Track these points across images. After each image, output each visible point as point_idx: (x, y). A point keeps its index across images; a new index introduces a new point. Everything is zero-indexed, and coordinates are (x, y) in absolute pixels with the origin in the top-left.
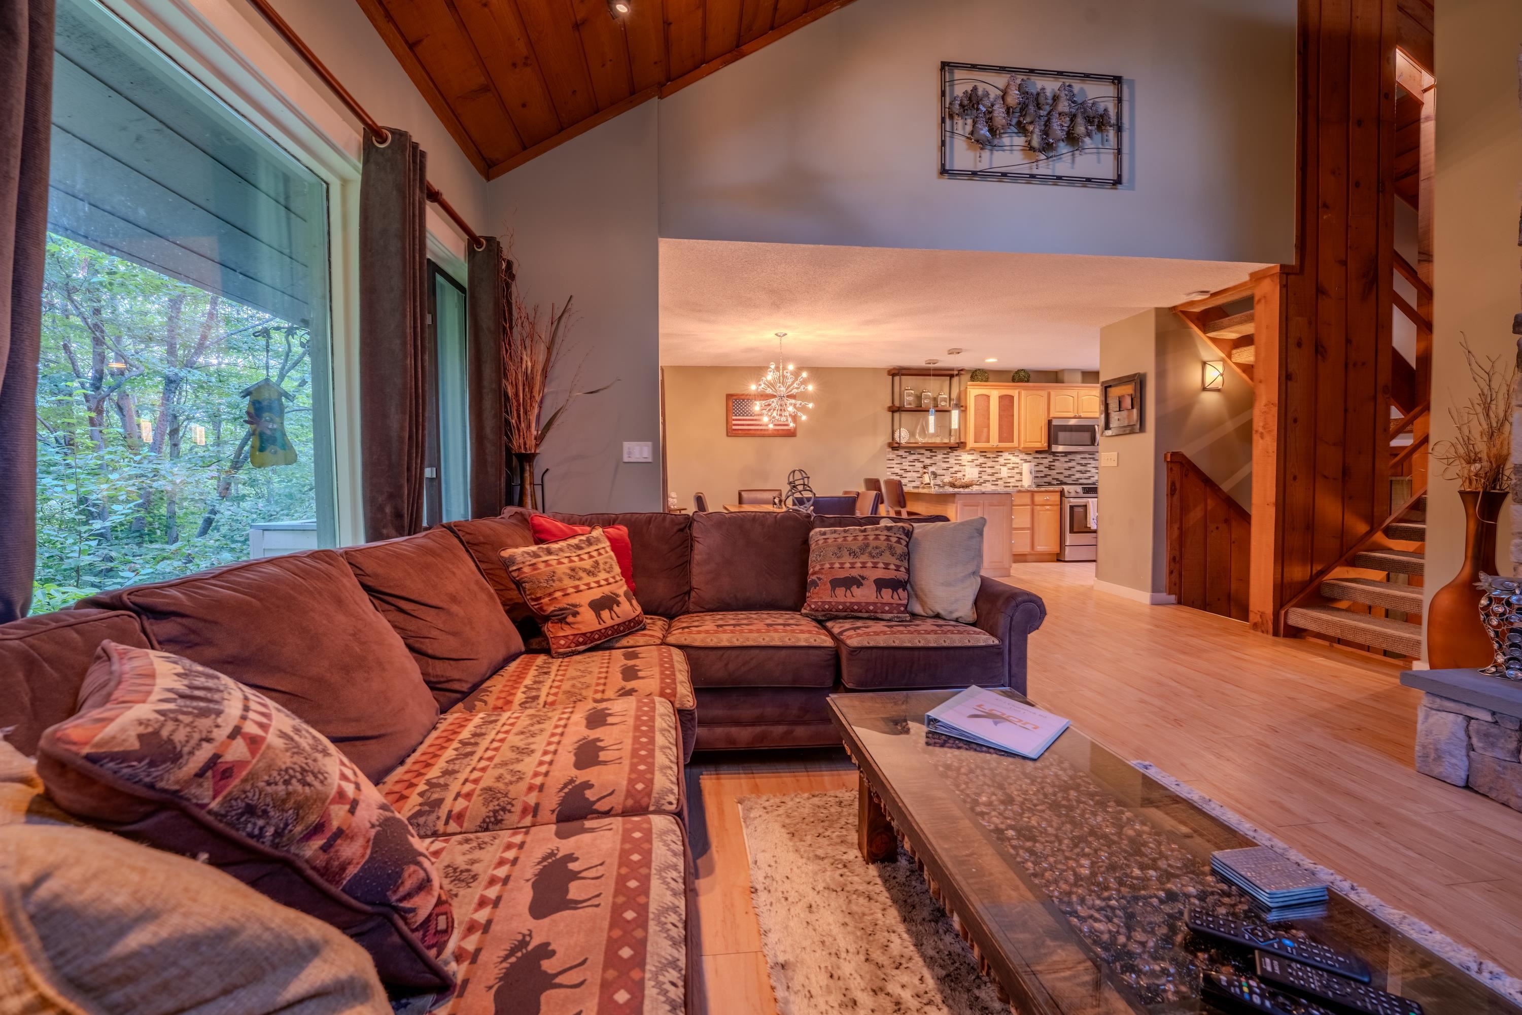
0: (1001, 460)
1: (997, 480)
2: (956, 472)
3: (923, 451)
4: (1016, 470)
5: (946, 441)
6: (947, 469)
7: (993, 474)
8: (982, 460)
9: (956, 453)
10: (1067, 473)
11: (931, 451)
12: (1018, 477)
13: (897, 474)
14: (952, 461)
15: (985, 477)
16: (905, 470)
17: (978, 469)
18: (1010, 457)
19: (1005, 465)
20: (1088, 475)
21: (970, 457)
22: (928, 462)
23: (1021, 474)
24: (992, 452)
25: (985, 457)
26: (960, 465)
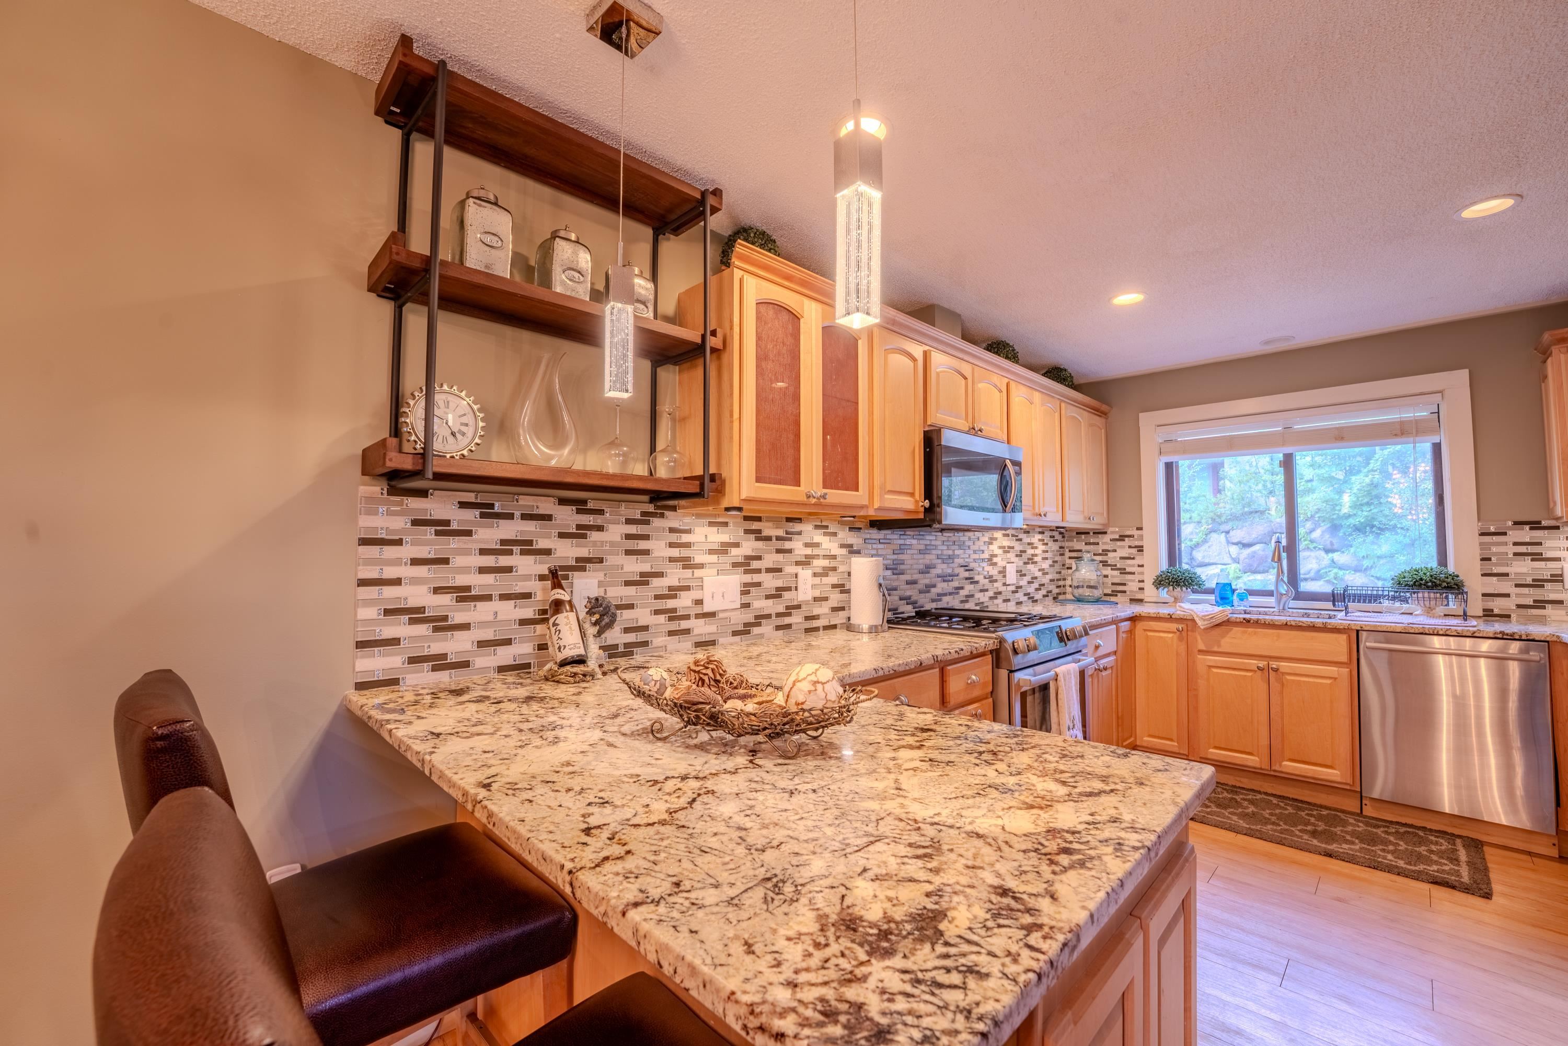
0: (798, 547)
1: (791, 609)
2: (673, 592)
3: (546, 505)
4: (833, 579)
5: (640, 469)
6: (644, 579)
7: (777, 594)
8: (749, 546)
9: (672, 520)
10: (924, 581)
11: (581, 506)
12: (836, 598)
13: (416, 615)
14: (659, 548)
15: (761, 605)
16: (464, 595)
17: (736, 580)
18: (818, 537)
19: (805, 562)
20: (956, 584)
21: (717, 536)
22: (567, 551)
23: (843, 589)
24: (775, 520)
25: (759, 535)
26: (687, 563)
